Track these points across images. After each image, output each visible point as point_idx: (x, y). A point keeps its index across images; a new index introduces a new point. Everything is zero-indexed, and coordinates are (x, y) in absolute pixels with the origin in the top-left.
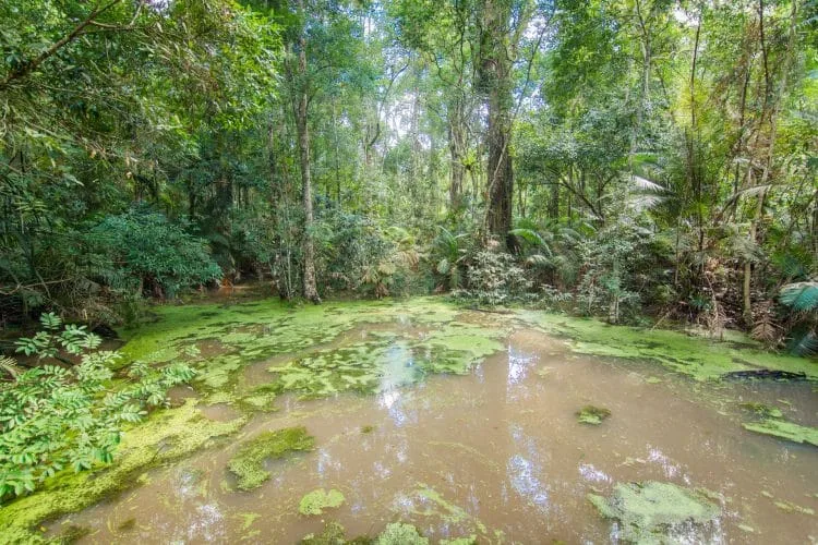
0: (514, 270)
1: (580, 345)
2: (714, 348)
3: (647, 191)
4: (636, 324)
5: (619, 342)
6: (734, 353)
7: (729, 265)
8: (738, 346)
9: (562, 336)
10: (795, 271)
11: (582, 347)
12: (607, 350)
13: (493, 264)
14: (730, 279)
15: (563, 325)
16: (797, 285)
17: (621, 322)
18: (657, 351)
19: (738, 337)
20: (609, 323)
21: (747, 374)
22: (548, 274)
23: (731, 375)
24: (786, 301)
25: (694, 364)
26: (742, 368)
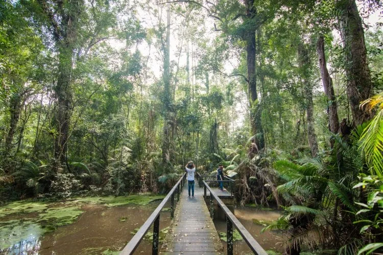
0: (75, 181)
1: (110, 204)
2: (145, 197)
3: (129, 151)
4: (124, 195)
5: (121, 201)
6: (150, 197)
7: (147, 173)
8: (150, 195)
9: (102, 203)
10: (160, 173)
11: (111, 205)
12: (119, 204)
13: (65, 179)
14: (147, 177)
15: (100, 200)
16: (161, 177)
17: (119, 195)
18: (133, 201)
19: (149, 193)
20: (116, 196)
21: (153, 201)
22: (87, 182)
23: (150, 203)
24: (159, 181)
25: (142, 202)
26: (152, 200)
